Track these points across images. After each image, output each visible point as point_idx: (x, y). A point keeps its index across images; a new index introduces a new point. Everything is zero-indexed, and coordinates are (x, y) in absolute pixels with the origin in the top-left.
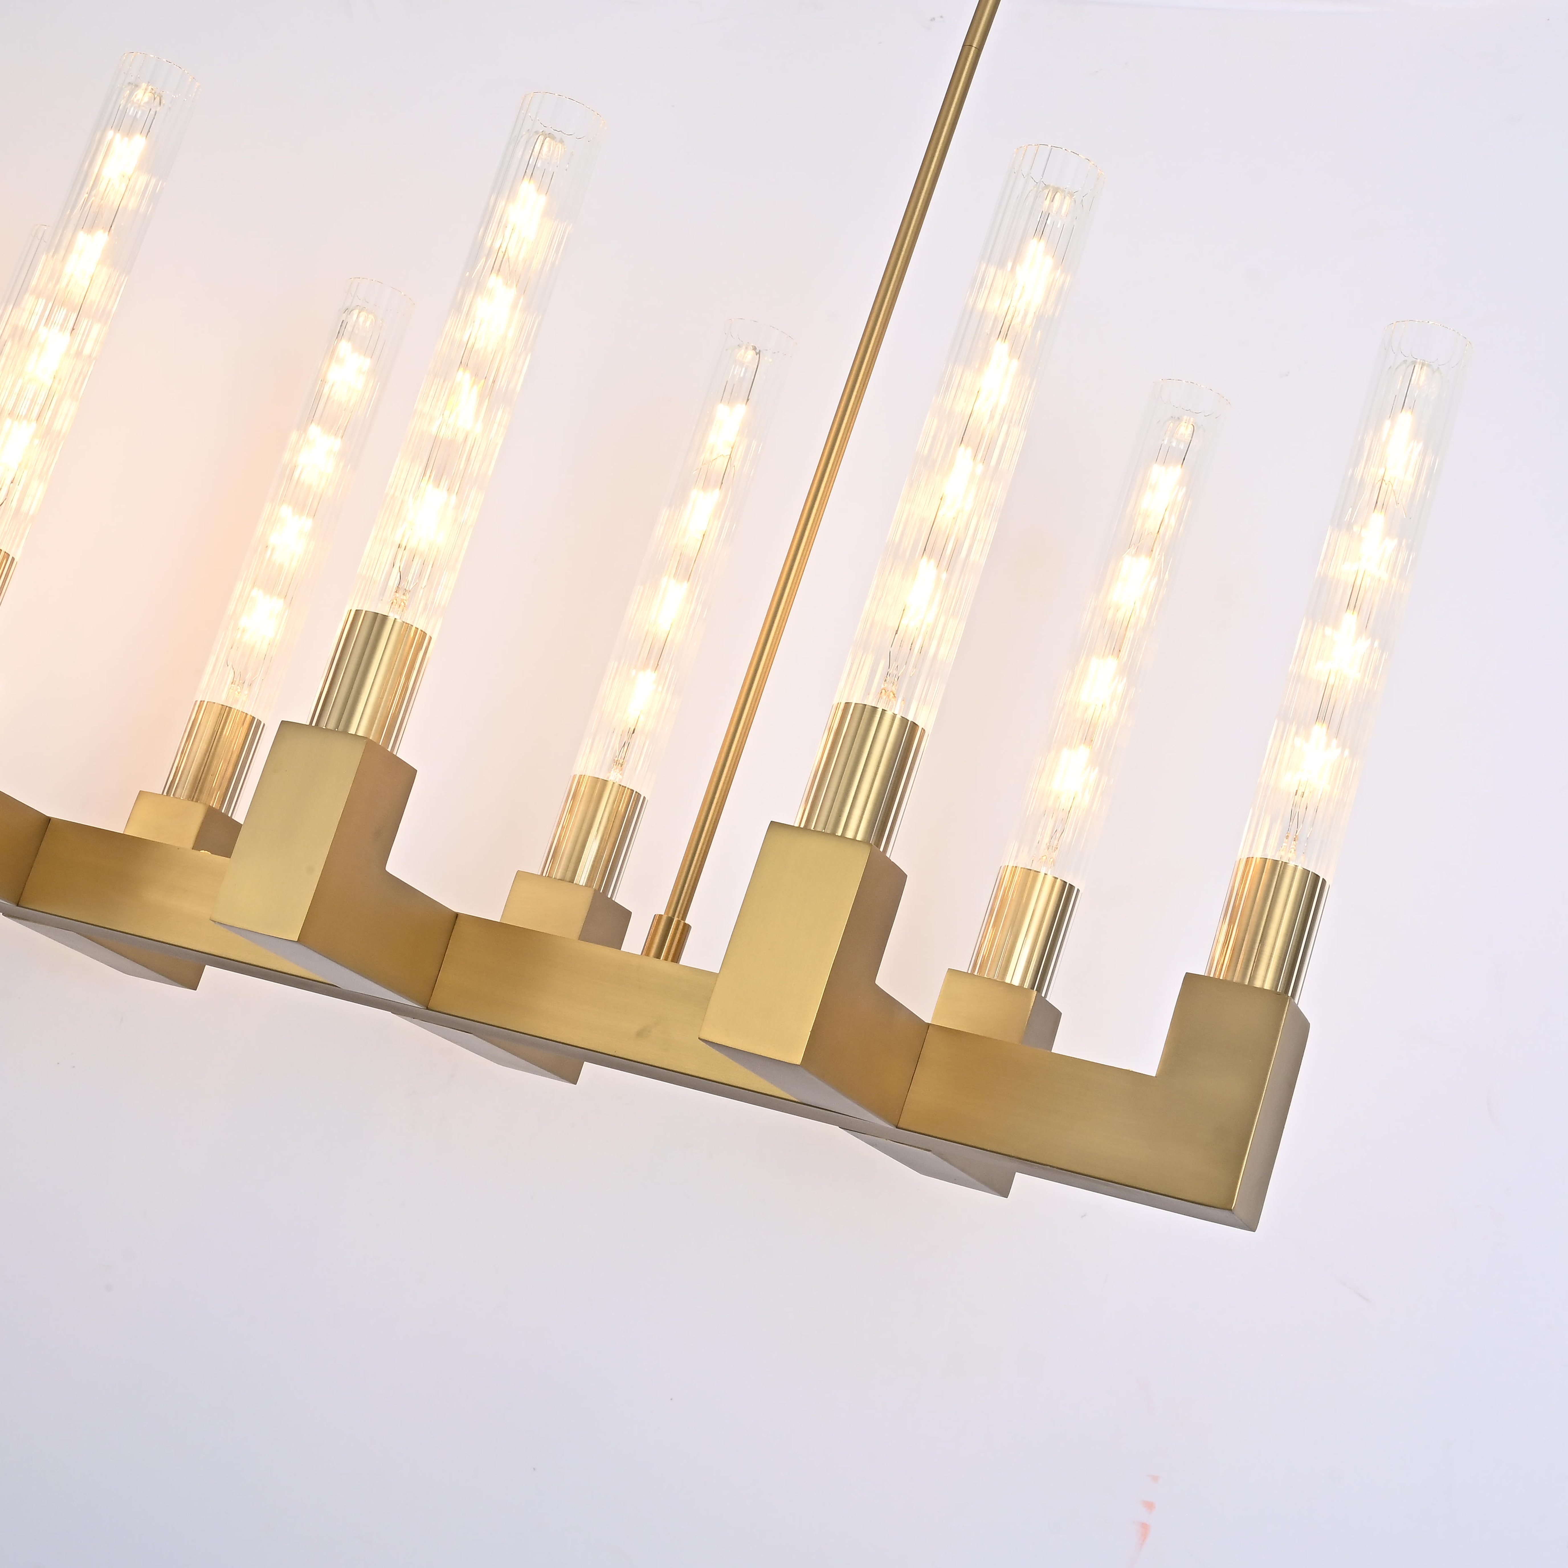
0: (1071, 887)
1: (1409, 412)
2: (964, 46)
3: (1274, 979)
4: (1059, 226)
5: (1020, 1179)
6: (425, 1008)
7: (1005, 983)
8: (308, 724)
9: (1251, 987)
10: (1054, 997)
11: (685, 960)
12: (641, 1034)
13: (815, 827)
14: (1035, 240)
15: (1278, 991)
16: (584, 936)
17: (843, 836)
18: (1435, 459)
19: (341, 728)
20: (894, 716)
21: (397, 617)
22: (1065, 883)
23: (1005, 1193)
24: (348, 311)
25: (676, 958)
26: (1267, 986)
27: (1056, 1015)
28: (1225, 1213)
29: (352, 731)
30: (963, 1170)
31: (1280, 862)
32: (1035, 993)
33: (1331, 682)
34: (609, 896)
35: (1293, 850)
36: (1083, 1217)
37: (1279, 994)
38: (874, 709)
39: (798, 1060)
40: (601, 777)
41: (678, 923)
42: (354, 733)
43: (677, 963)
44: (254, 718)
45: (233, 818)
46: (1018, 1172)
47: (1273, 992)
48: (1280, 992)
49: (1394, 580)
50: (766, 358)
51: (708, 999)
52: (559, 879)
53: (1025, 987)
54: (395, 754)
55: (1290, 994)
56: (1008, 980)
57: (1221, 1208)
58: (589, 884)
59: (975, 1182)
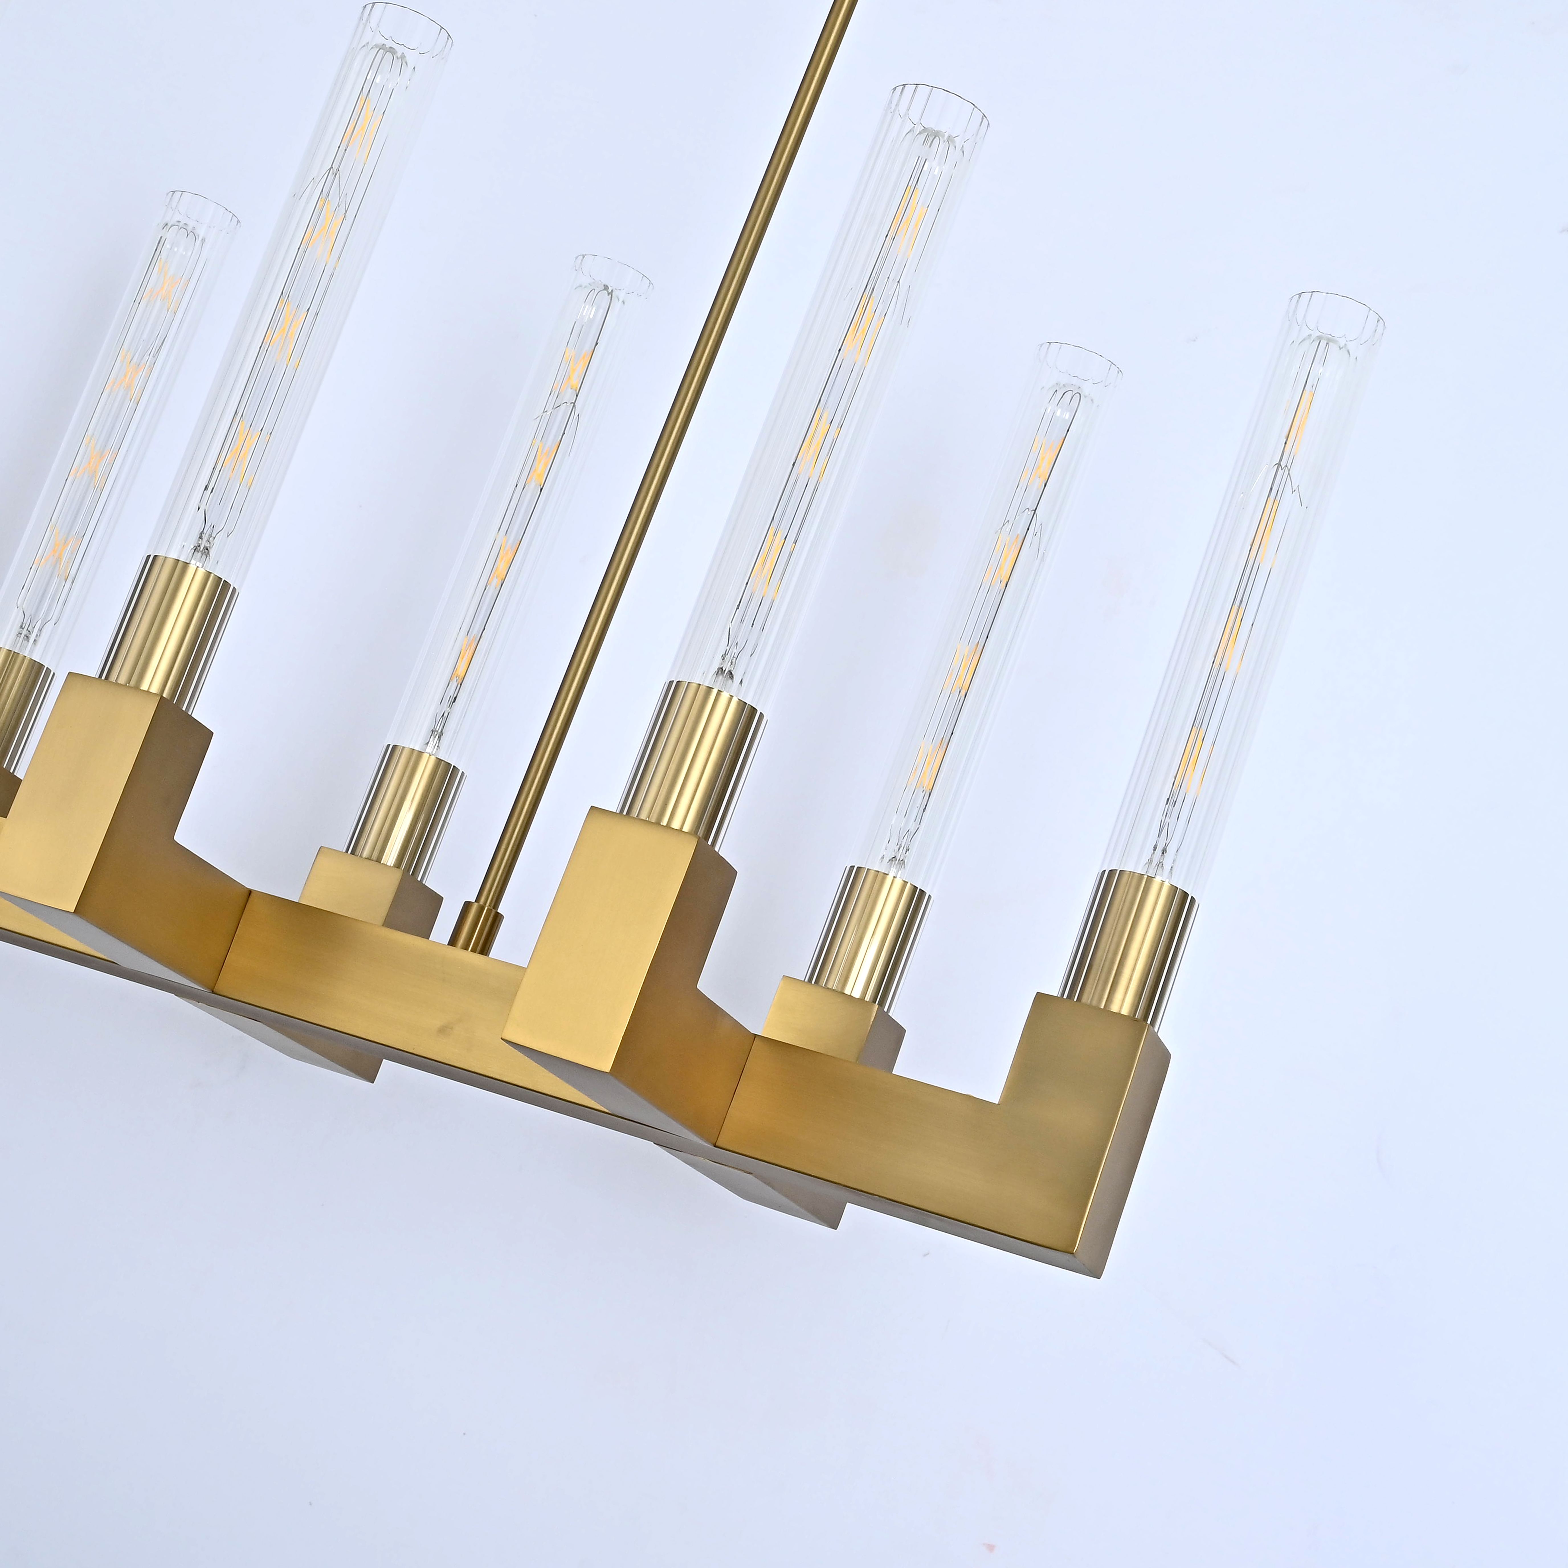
0: (922, 892)
3: (1133, 1004)
4: (936, 173)
5: (851, 1211)
6: (211, 992)
7: (844, 993)
8: (97, 677)
9: (1106, 1010)
10: (898, 1012)
11: (494, 953)
12: (443, 1030)
13: (638, 815)
15: (1136, 1017)
16: (389, 923)
17: (668, 826)
19: (132, 683)
20: (731, 698)
21: (201, 566)
22: (916, 888)
23: (834, 1225)
25: (484, 949)
26: (1125, 1011)
27: (900, 1032)
28: (1067, 1257)
29: (144, 687)
30: (787, 1196)
32: (876, 1006)
34: (419, 879)
36: (925, 1255)
37: (1137, 1020)
38: (709, 690)
39: (607, 1066)
40: (417, 748)
41: (490, 910)
42: (146, 690)
43: (486, 955)
44: (42, 666)
45: (15, 774)
46: (849, 1202)
47: (1132, 1018)
48: (1139, 1018)
50: (618, 299)
51: (515, 995)
52: (365, 858)
53: (865, 1000)
54: (190, 714)
55: (1149, 1022)
56: (847, 991)
57: (1064, 1252)
58: (398, 864)
59: (802, 1210)
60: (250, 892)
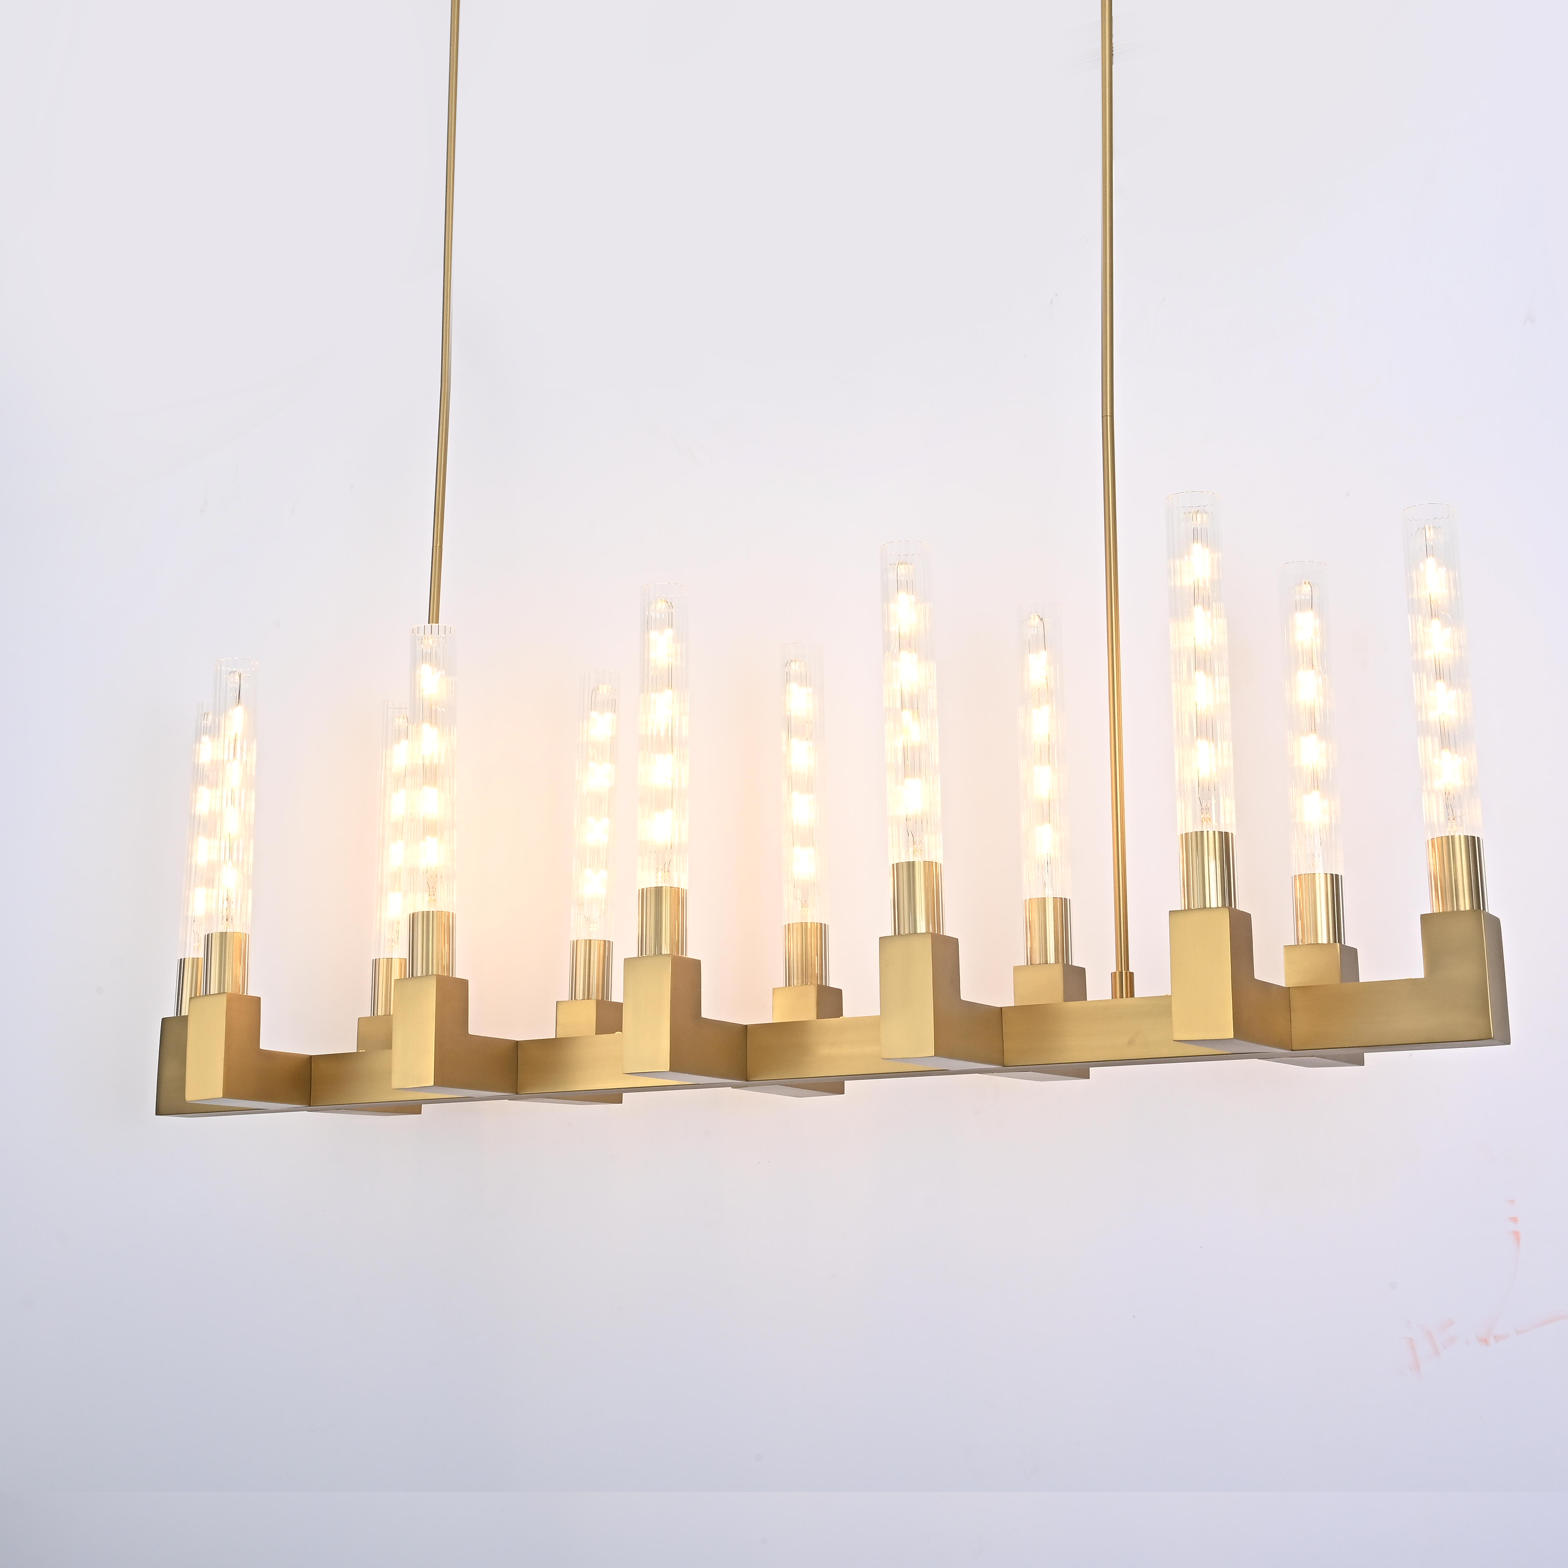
0: (1337, 877)
1: (1432, 557)
2: (1102, 417)
3: (1470, 902)
5: (1368, 1056)
6: (1004, 1066)
7: (1319, 945)
8: (893, 935)
9: (1458, 911)
10: (1350, 941)
11: (1137, 994)
12: (1131, 1043)
13: (1193, 906)
14: (1195, 544)
16: (1066, 999)
17: (1210, 907)
18: (1455, 573)
19: (913, 932)
20: (1214, 832)
21: (920, 860)
22: (1332, 875)
23: (1362, 1064)
24: (787, 664)
25: (1132, 995)
26: (1468, 908)
27: (1355, 954)
28: (1490, 1040)
29: (920, 932)
30: (1333, 1060)
31: (1450, 837)
32: (1338, 944)
33: (1442, 721)
34: (1070, 964)
35: (1455, 826)
37: (1475, 911)
38: (1202, 832)
39: (1231, 1036)
40: (1040, 897)
41: (1126, 973)
42: (922, 932)
43: (1134, 997)
44: (821, 924)
46: (1365, 1052)
47: (1472, 909)
48: (1476, 908)
49: (1457, 652)
50: (1047, 619)
52: (1040, 965)
53: (1331, 943)
54: (941, 934)
55: (1482, 909)
56: (1320, 942)
57: (1487, 1039)
58: (1057, 961)
59: (1343, 1063)
60: (1001, 1008)
